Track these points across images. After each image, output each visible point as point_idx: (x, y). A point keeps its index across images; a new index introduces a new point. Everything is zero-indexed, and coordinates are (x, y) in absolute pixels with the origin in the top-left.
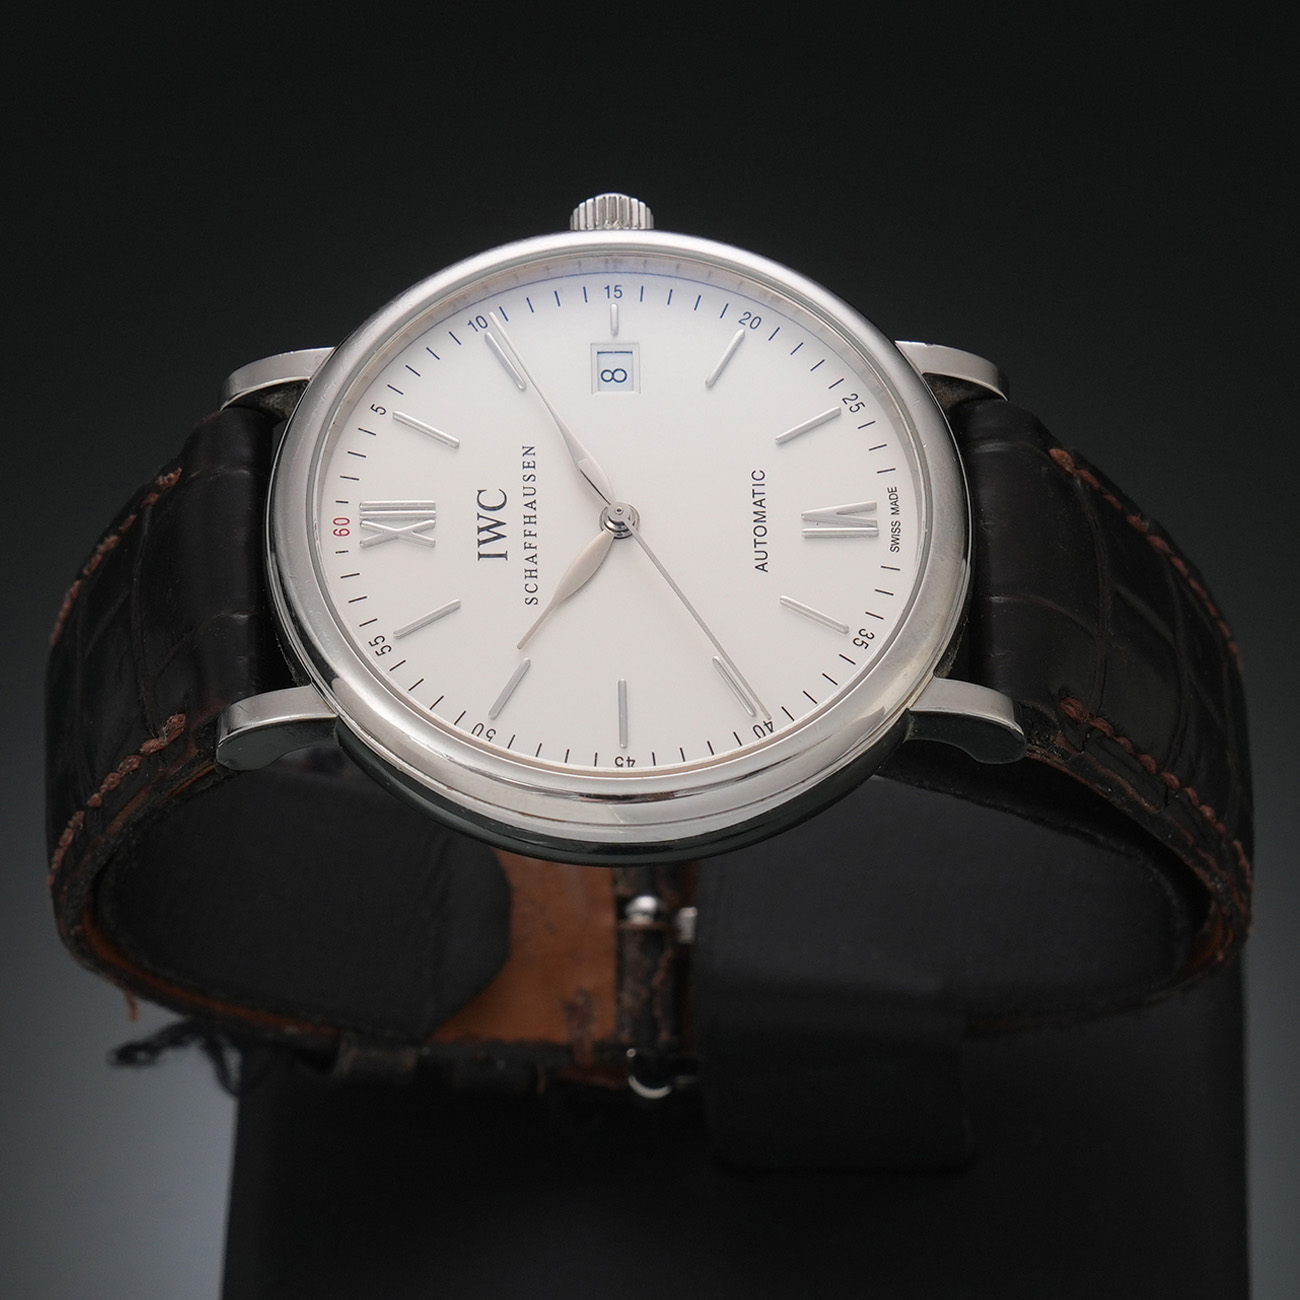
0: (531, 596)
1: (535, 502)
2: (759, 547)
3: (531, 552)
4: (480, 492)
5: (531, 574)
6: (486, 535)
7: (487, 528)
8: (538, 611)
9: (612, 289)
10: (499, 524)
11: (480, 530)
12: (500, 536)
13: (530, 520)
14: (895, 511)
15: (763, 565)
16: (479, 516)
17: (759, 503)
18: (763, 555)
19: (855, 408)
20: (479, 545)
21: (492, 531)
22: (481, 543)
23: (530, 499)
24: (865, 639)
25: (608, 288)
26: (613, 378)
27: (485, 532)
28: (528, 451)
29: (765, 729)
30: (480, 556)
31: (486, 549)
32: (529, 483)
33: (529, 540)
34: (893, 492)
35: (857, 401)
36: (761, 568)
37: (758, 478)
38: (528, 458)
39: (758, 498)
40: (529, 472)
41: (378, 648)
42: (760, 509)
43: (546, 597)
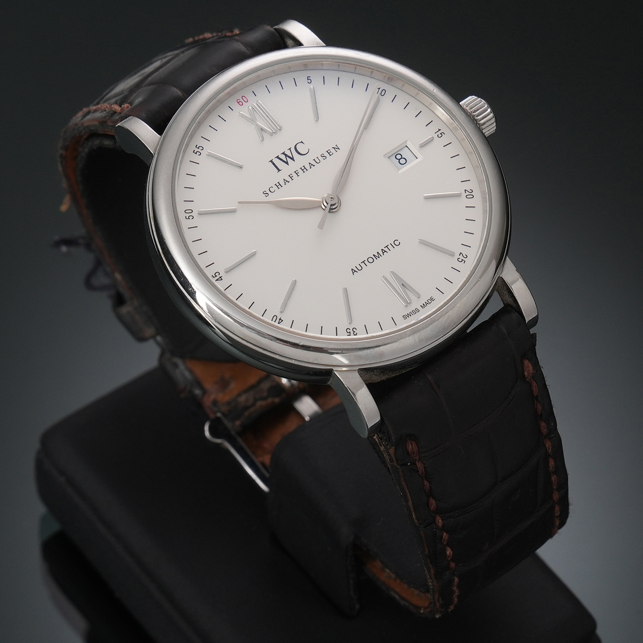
0: (268, 192)
1: (314, 166)
2: (363, 265)
3: (289, 179)
4: (302, 142)
5: (279, 185)
6: (283, 157)
7: (286, 155)
8: (263, 198)
9: (440, 132)
10: (292, 159)
11: (284, 153)
12: (287, 163)
13: (304, 169)
14: (423, 306)
15: (355, 271)
16: (290, 149)
17: (384, 251)
18: (360, 268)
19: (460, 260)
20: (276, 157)
21: (287, 158)
22: (278, 157)
23: (314, 163)
24: (352, 332)
25: (440, 130)
26: (399, 160)
27: (284, 156)
28: (336, 148)
29: (278, 320)
30: (271, 161)
31: (277, 161)
32: (321, 159)
33: (294, 175)
34: (432, 299)
35: (464, 259)
36: (353, 271)
37: (396, 244)
38: (333, 151)
39: (386, 249)
40: (327, 154)
41: (197, 150)
42: (381, 254)
43: (272, 197)
